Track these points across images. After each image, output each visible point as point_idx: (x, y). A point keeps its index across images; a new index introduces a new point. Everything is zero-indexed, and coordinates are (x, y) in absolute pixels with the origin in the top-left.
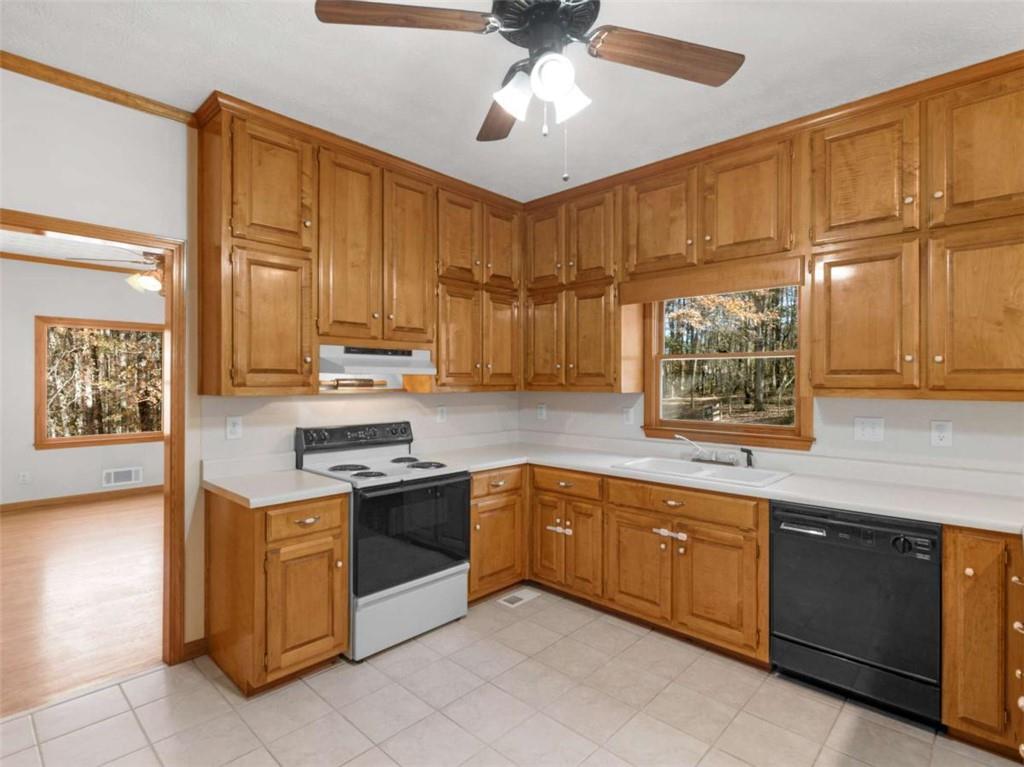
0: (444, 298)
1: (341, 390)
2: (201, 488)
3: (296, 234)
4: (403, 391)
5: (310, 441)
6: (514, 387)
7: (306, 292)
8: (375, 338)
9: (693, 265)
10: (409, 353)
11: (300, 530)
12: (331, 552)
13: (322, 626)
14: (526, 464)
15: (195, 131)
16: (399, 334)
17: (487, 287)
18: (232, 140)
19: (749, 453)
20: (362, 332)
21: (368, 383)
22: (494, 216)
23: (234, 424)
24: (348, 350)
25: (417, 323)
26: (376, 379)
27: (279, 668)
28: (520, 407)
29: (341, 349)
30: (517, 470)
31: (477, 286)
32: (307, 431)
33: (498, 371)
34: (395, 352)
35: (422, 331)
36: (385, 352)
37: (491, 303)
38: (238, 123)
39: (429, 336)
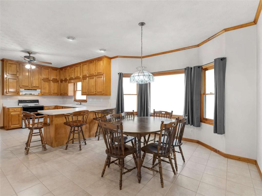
0: (43, 82)
1: (26, 95)
2: (3, 107)
3: (16, 75)
4: (38, 95)
5: (20, 102)
6: (58, 95)
7: (18, 82)
8: (30, 88)
9: (73, 79)
10: (36, 90)
11: (14, 111)
12: (19, 114)
13: (18, 123)
14: (56, 106)
15: (2, 62)
16: (34, 87)
17: (52, 80)
18: (6, 64)
19: (81, 103)
20: (27, 87)
21: (31, 94)
22: (53, 70)
23: (8, 99)
24: (25, 90)
25: (37, 86)
26: (32, 93)
27: (11, 127)
28: (63, 98)
29: (24, 89)
30: (54, 106)
31: (50, 80)
32: (19, 100)
33: (54, 92)
34: (34, 90)
35: (39, 87)
36: (32, 90)
37: (53, 83)
38: (7, 62)
39: (40, 87)
